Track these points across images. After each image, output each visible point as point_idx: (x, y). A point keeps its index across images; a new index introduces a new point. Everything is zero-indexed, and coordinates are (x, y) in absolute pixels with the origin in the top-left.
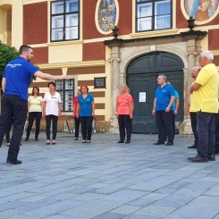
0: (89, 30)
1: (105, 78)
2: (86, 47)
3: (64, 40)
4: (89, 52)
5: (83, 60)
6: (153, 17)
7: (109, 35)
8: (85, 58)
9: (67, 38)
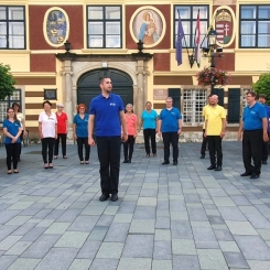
1: (55, 90)
2: (33, 57)
3: (7, 48)
5: (31, 70)
8: (33, 68)
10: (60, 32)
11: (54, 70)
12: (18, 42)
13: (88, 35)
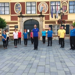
1: (18, 26)
2: (11, 17)
3: (5, 14)
5: (11, 20)
10: (19, 9)
11: (17, 20)
12: (7, 12)
13: (26, 10)
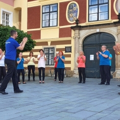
0: (63, 21)
1: (71, 47)
2: (61, 30)
3: (49, 26)
4: (62, 33)
5: (60, 37)
6: (98, 13)
7: (73, 24)
8: (60, 36)
9: (51, 25)
